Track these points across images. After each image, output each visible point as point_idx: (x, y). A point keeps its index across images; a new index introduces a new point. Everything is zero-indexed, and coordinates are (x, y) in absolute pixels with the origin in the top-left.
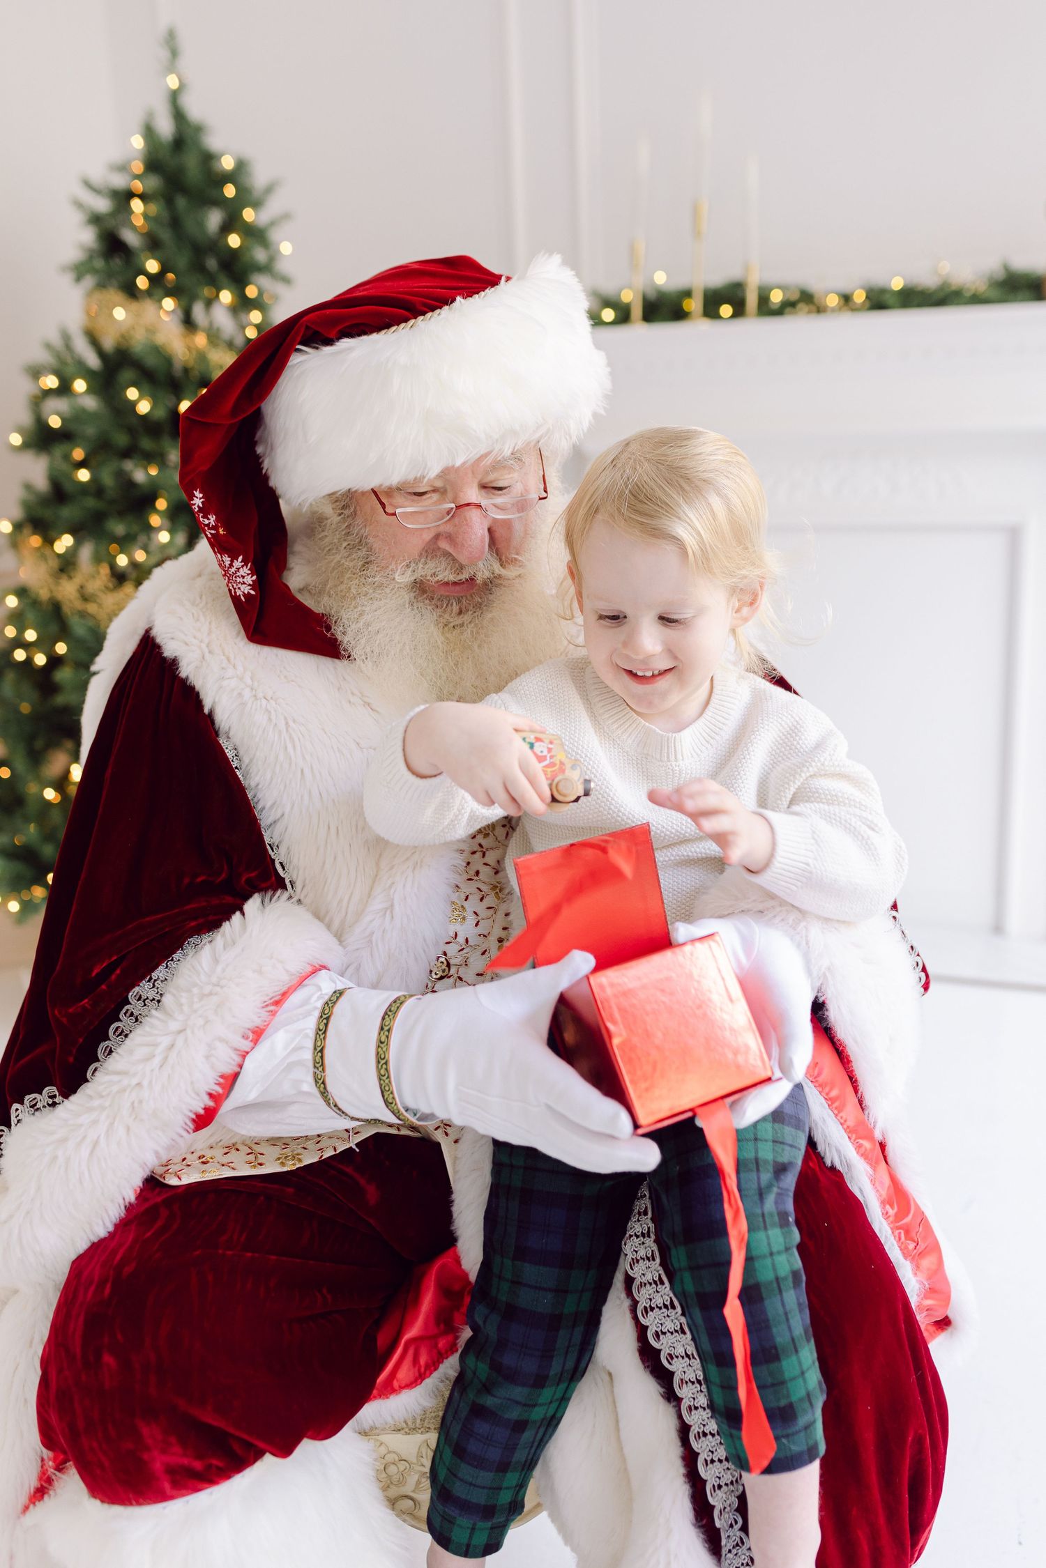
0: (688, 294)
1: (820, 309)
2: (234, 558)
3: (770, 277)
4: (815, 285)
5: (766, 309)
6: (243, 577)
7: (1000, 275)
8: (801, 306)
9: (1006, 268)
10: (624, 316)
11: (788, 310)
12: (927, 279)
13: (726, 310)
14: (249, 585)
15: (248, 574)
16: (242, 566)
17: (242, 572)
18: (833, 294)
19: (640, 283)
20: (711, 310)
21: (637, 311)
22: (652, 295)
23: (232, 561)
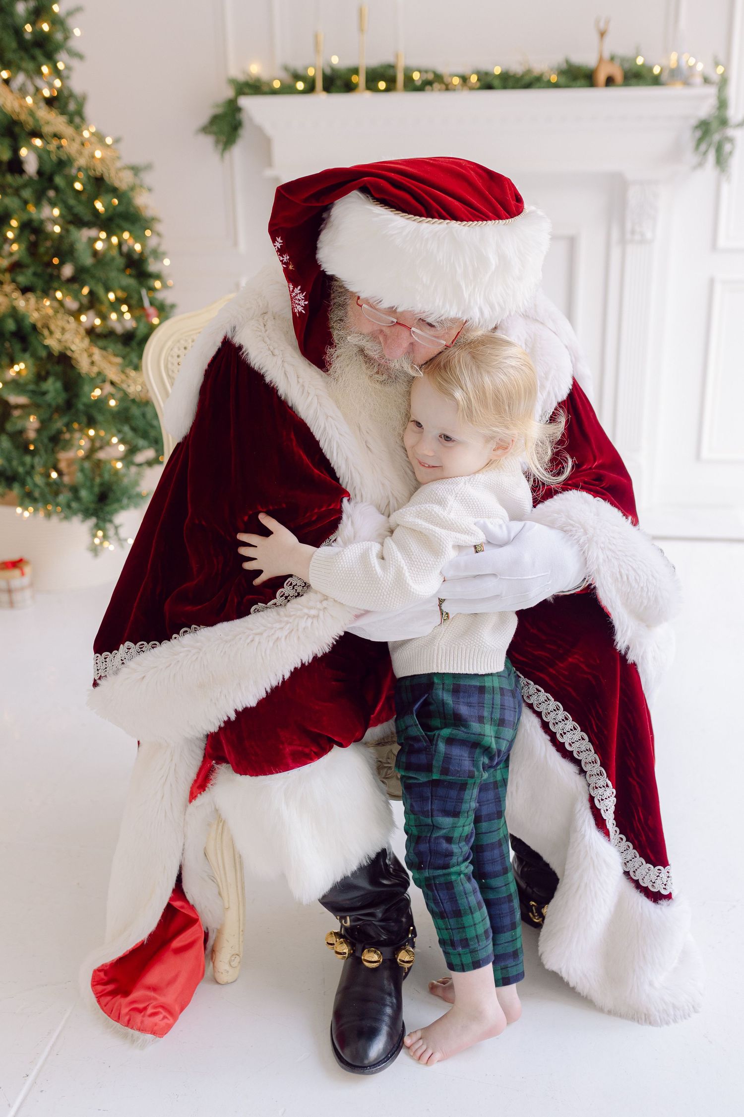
0: (356, 71)
1: (448, 88)
2: (295, 286)
3: (413, 62)
4: (443, 69)
5: (411, 86)
6: (299, 300)
7: (564, 66)
8: (436, 85)
9: (567, 62)
10: (310, 89)
11: (428, 87)
12: (517, 68)
13: (382, 85)
14: (302, 306)
15: (303, 299)
16: (300, 293)
17: (298, 297)
18: (456, 77)
19: (321, 62)
20: (371, 85)
21: (319, 84)
22: (328, 71)
23: (294, 288)
